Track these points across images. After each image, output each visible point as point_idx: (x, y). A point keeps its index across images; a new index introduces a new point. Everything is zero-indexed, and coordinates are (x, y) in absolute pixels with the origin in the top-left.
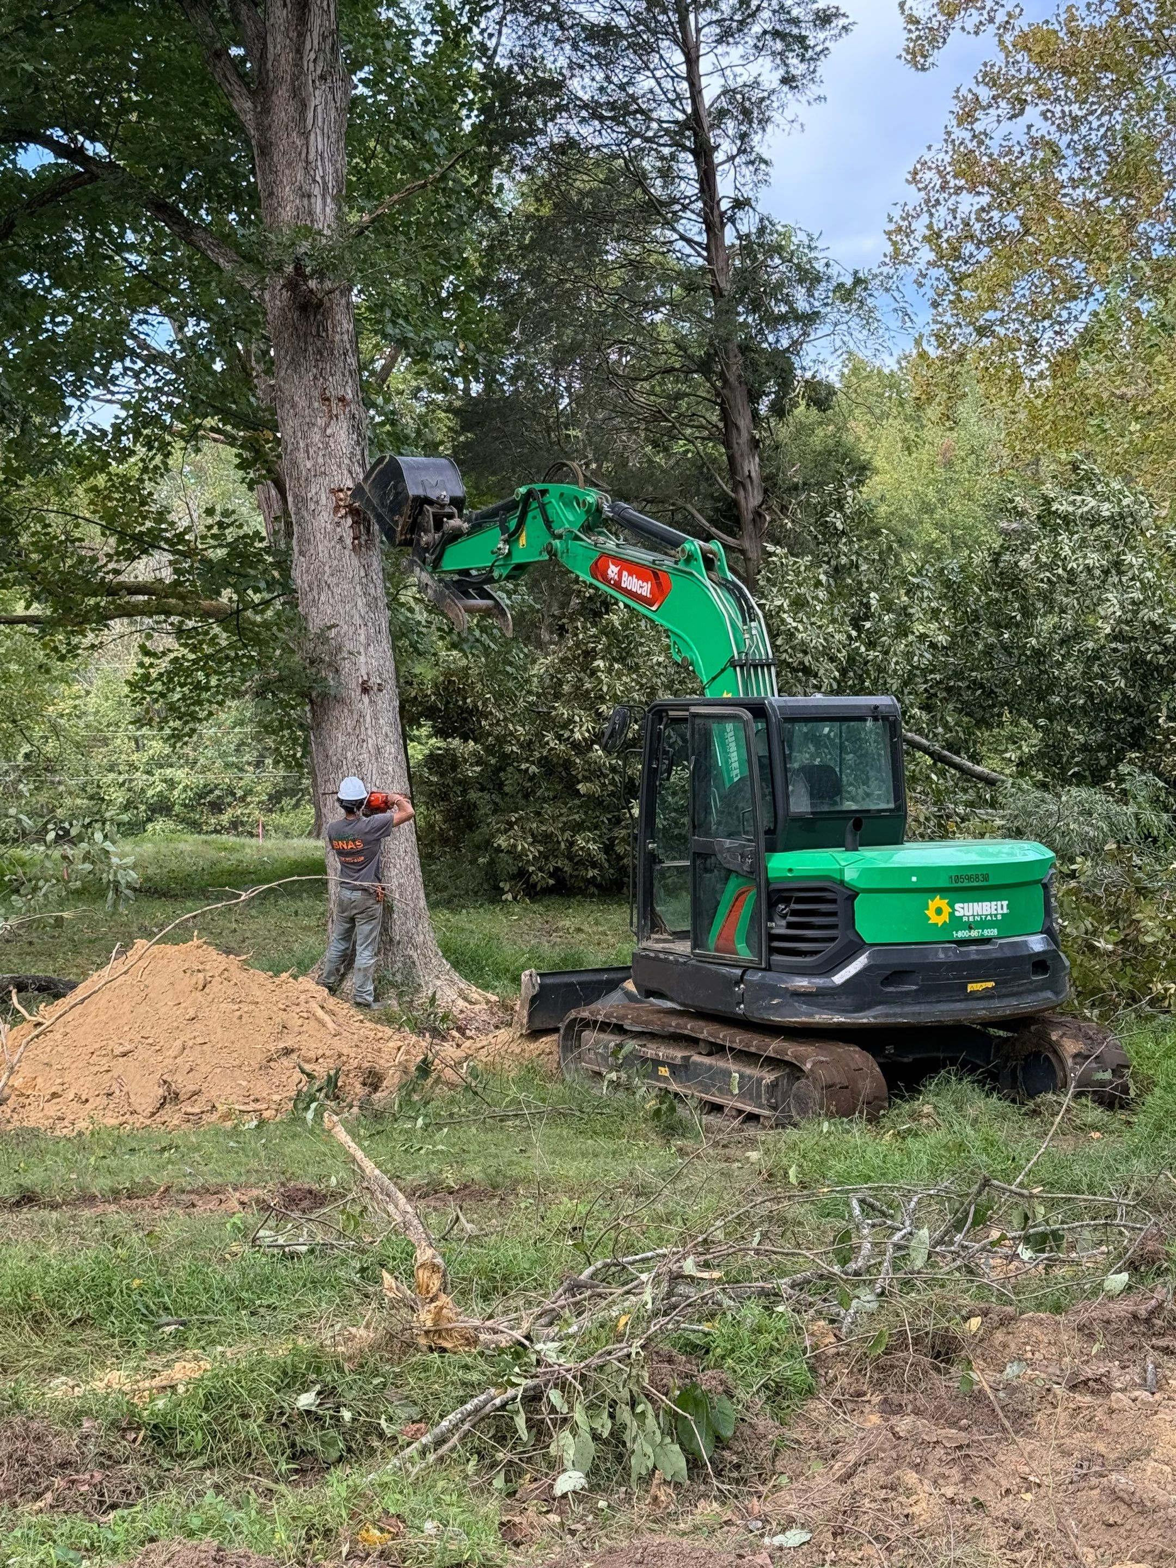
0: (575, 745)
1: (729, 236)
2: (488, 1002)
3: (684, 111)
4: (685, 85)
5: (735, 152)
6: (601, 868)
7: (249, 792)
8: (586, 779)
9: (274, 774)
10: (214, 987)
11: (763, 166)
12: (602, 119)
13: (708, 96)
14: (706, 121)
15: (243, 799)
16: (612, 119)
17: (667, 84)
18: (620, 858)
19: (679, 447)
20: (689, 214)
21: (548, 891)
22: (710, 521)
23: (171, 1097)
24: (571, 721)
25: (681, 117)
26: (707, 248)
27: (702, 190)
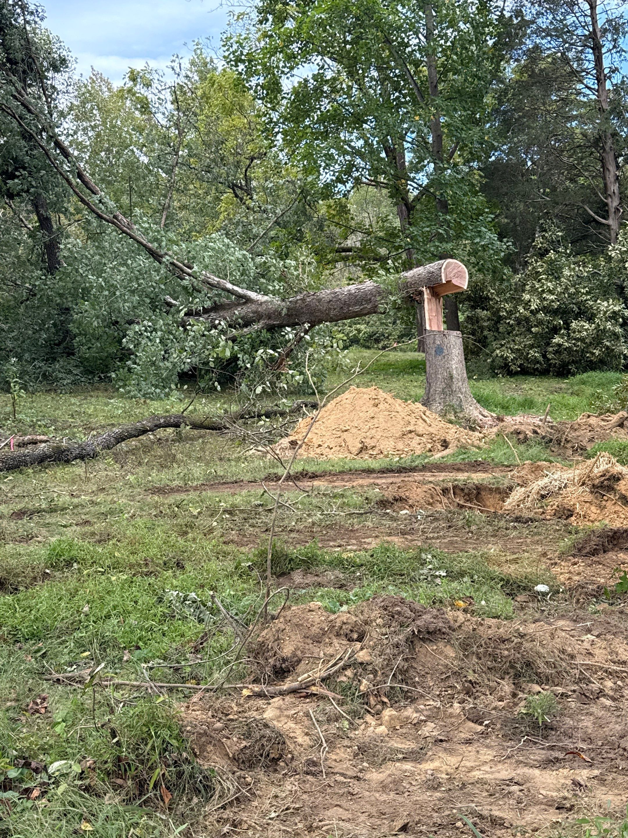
0: (532, 312)
1: (608, 85)
2: (492, 416)
3: (589, 31)
4: (589, 19)
5: (611, 48)
6: (541, 364)
7: (390, 334)
8: (536, 326)
9: (400, 327)
10: (381, 406)
11: (623, 53)
12: (551, 36)
13: (600, 24)
14: (599, 34)
15: (388, 337)
16: (556, 36)
17: (581, 19)
18: (549, 360)
19: (581, 180)
20: (589, 76)
21: (517, 373)
22: (596, 213)
23: (363, 449)
24: (530, 301)
25: (587, 33)
26: (597, 91)
27: (596, 65)
